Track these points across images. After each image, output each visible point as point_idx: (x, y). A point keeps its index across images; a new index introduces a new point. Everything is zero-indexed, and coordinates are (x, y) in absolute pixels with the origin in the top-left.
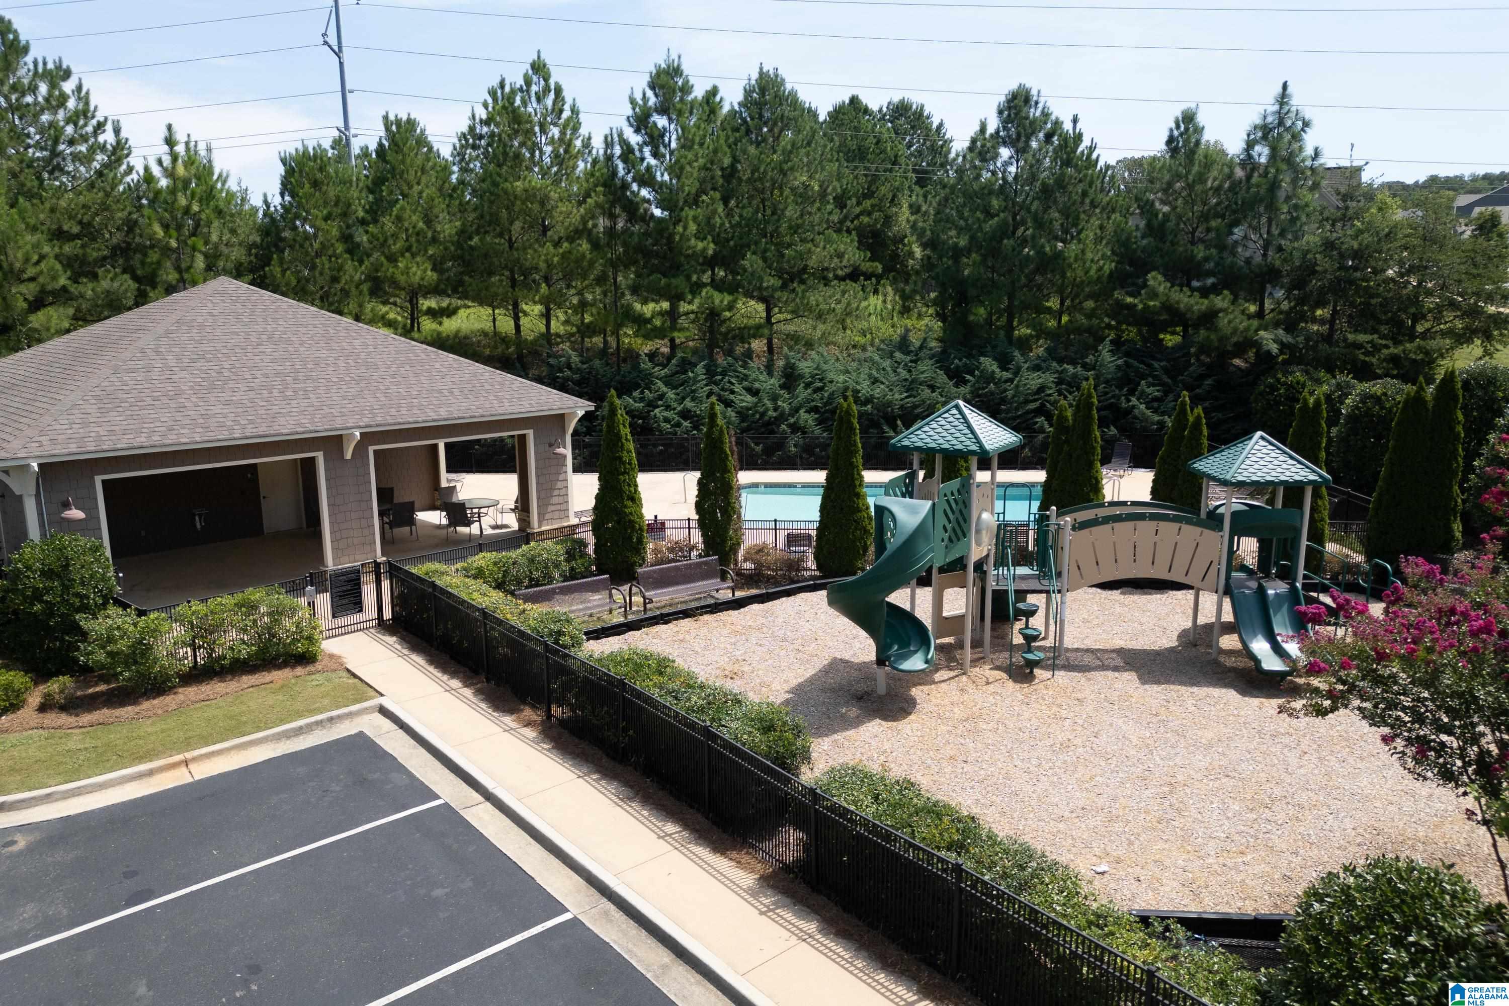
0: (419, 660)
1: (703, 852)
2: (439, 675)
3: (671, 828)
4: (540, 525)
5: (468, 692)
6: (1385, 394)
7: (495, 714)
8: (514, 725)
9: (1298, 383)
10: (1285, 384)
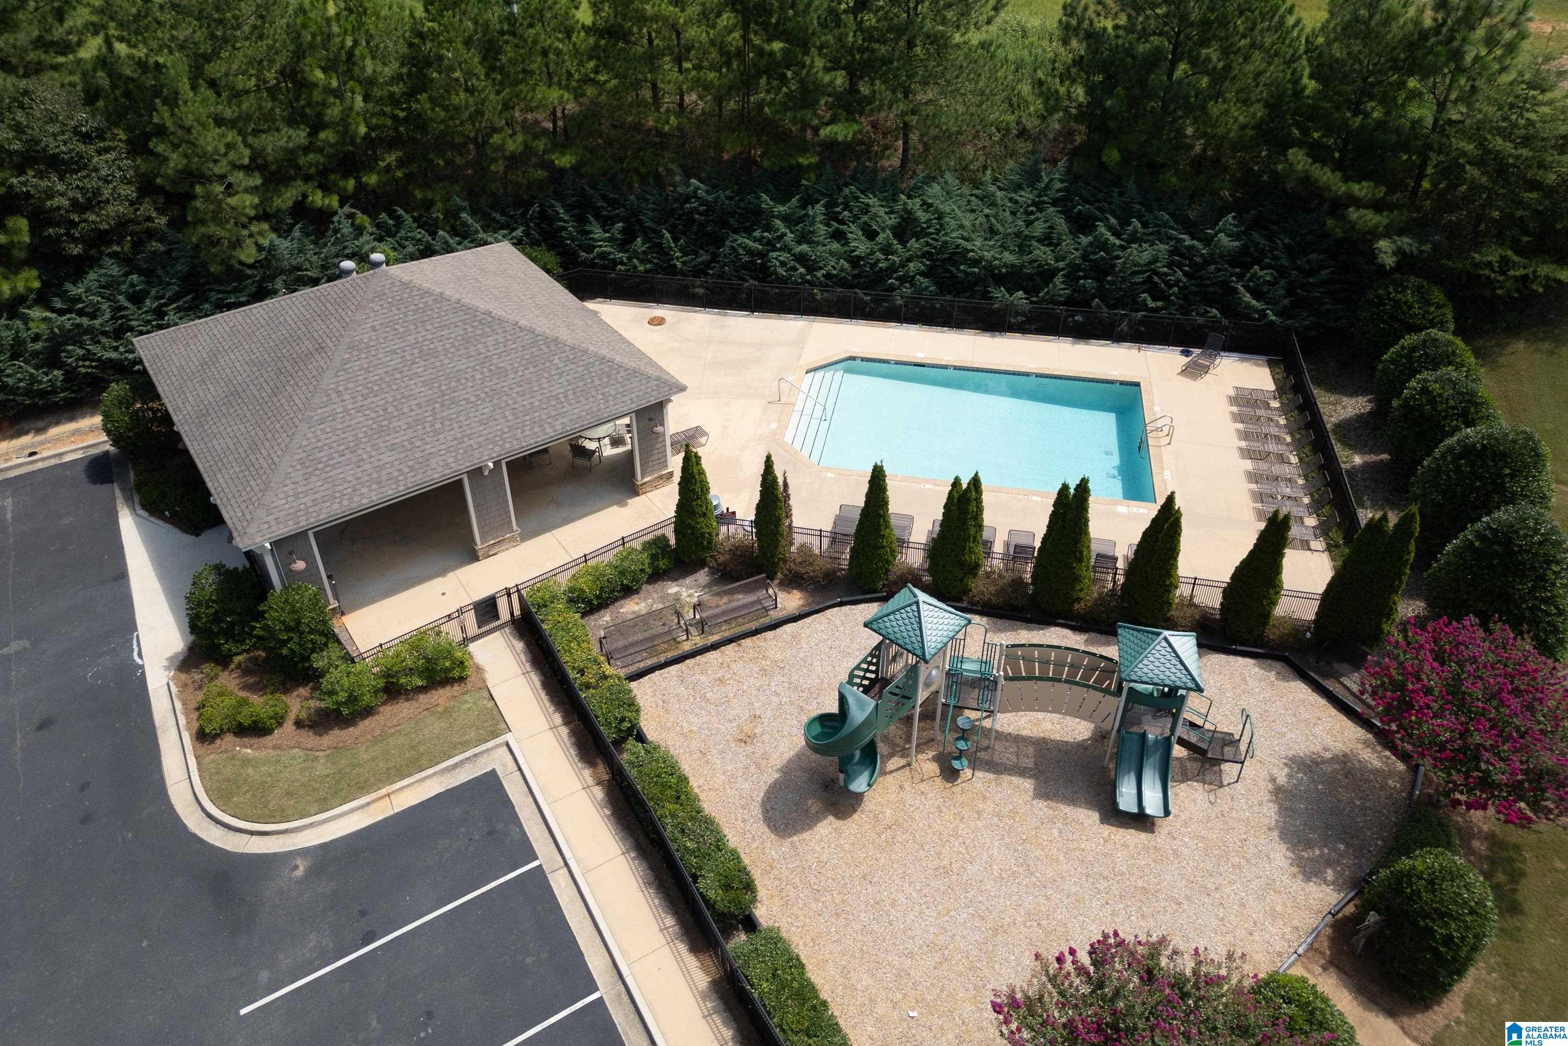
0: (536, 679)
1: (683, 948)
2: (548, 704)
3: (670, 921)
4: (643, 477)
5: (564, 731)
6: (1441, 395)
7: (580, 765)
8: (590, 781)
9: (1406, 303)
10: (1393, 300)
